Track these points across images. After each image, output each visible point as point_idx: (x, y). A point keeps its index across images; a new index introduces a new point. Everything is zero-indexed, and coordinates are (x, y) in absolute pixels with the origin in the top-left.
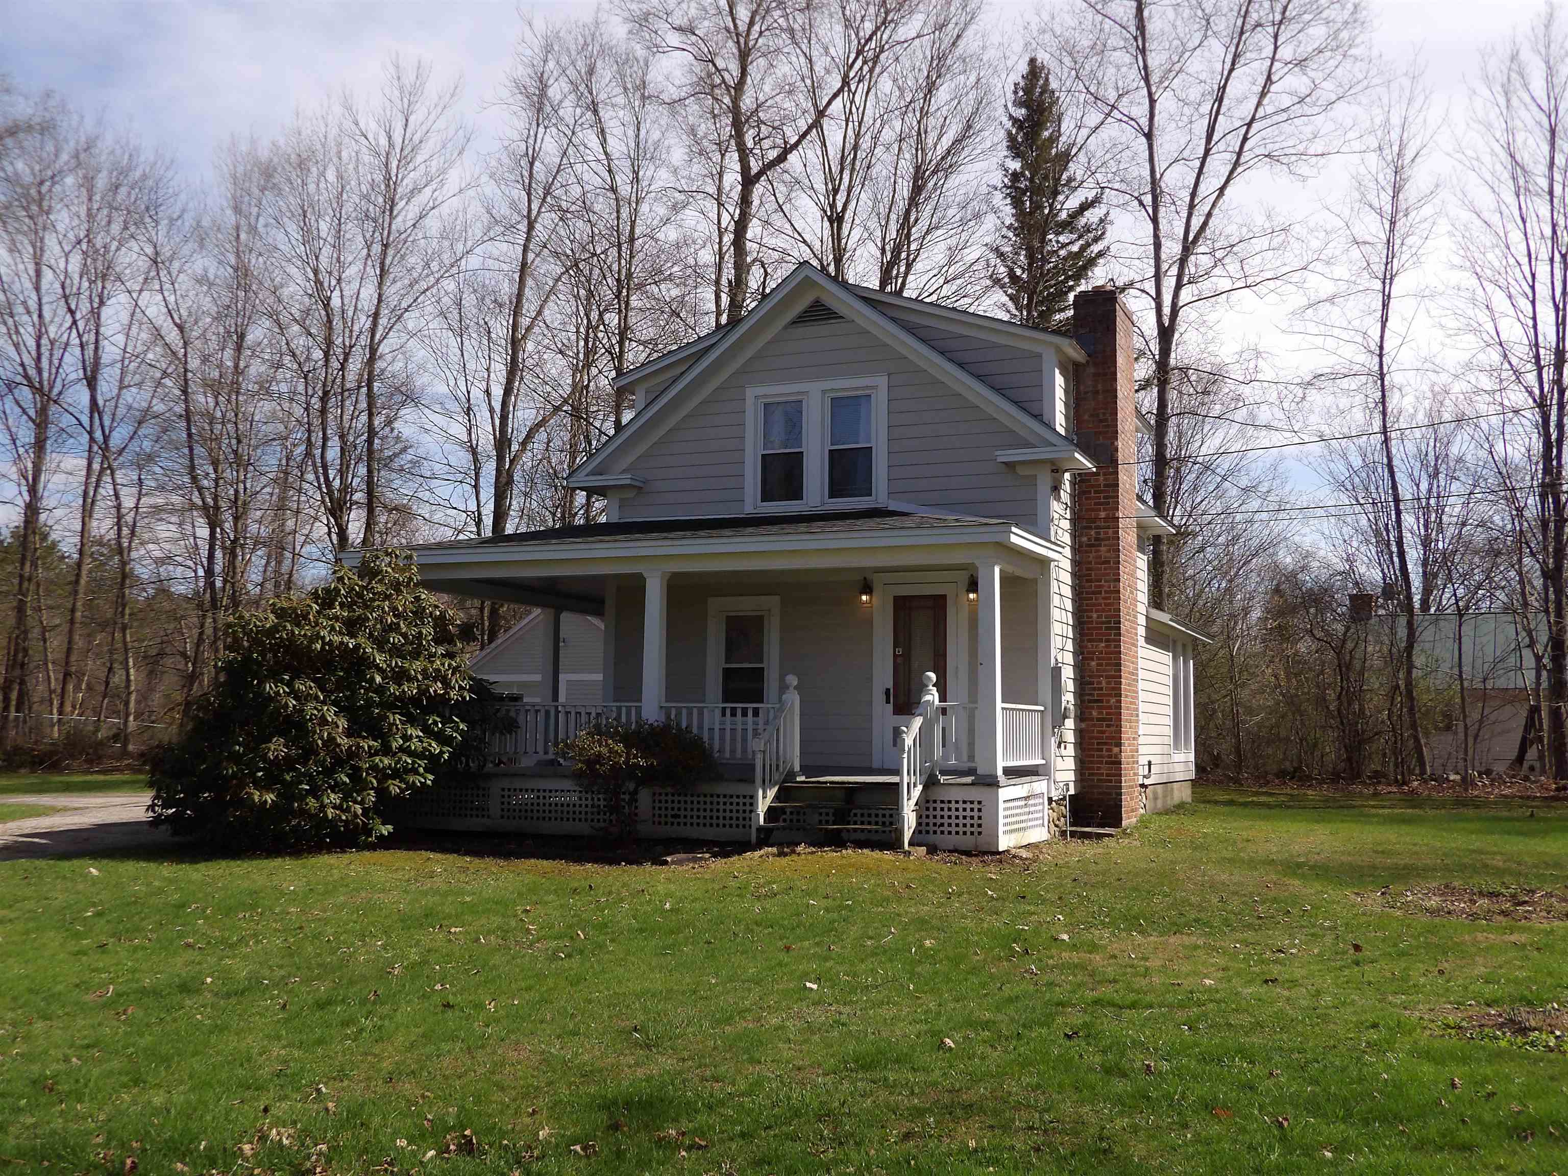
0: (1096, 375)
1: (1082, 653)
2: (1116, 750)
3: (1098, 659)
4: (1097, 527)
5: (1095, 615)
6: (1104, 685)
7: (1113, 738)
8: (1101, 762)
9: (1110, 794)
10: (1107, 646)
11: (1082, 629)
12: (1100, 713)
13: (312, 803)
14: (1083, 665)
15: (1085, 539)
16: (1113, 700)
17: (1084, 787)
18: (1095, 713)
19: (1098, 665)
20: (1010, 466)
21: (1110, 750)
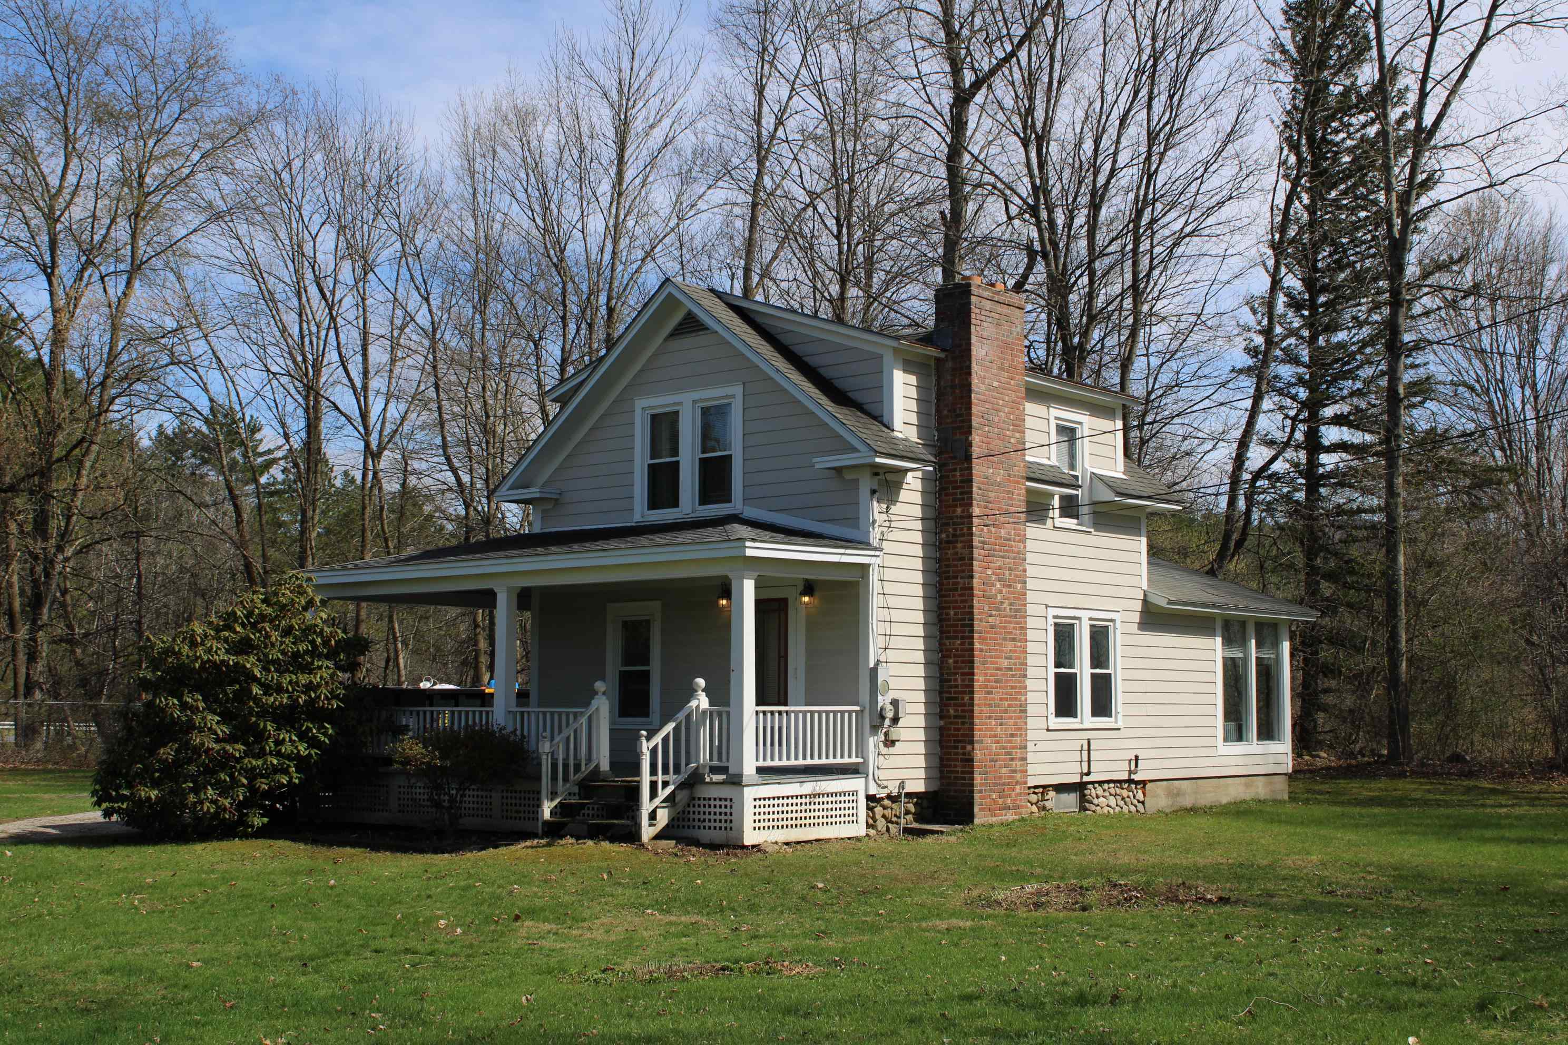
0: (954, 369)
1: (941, 651)
2: (969, 747)
3: (955, 656)
4: (954, 524)
5: (952, 613)
6: (959, 682)
7: (966, 735)
8: (957, 760)
9: (964, 791)
10: (962, 644)
11: (941, 627)
12: (956, 711)
13: (192, 798)
14: (942, 662)
15: (944, 536)
16: (967, 698)
17: (942, 784)
18: (952, 711)
19: (955, 662)
20: (838, 470)
21: (964, 748)
